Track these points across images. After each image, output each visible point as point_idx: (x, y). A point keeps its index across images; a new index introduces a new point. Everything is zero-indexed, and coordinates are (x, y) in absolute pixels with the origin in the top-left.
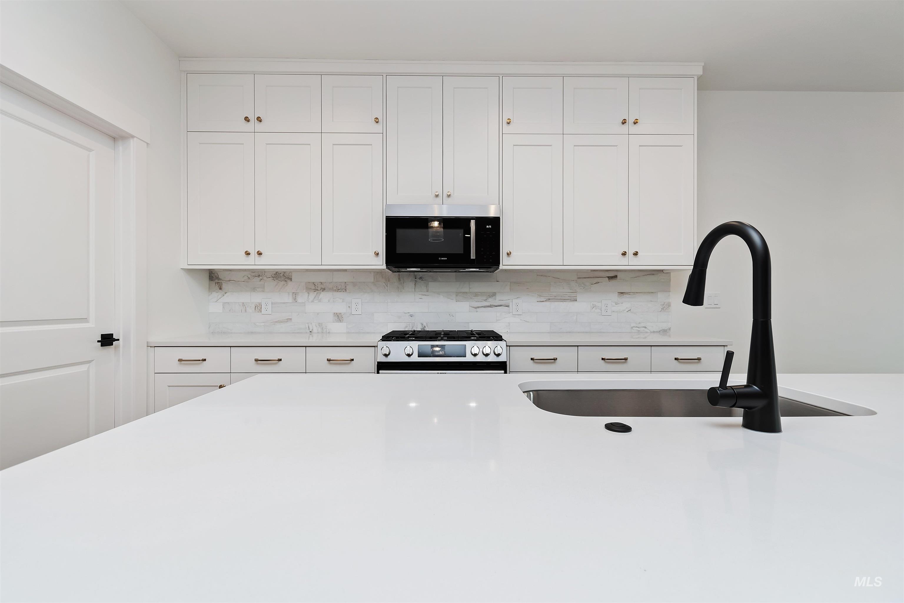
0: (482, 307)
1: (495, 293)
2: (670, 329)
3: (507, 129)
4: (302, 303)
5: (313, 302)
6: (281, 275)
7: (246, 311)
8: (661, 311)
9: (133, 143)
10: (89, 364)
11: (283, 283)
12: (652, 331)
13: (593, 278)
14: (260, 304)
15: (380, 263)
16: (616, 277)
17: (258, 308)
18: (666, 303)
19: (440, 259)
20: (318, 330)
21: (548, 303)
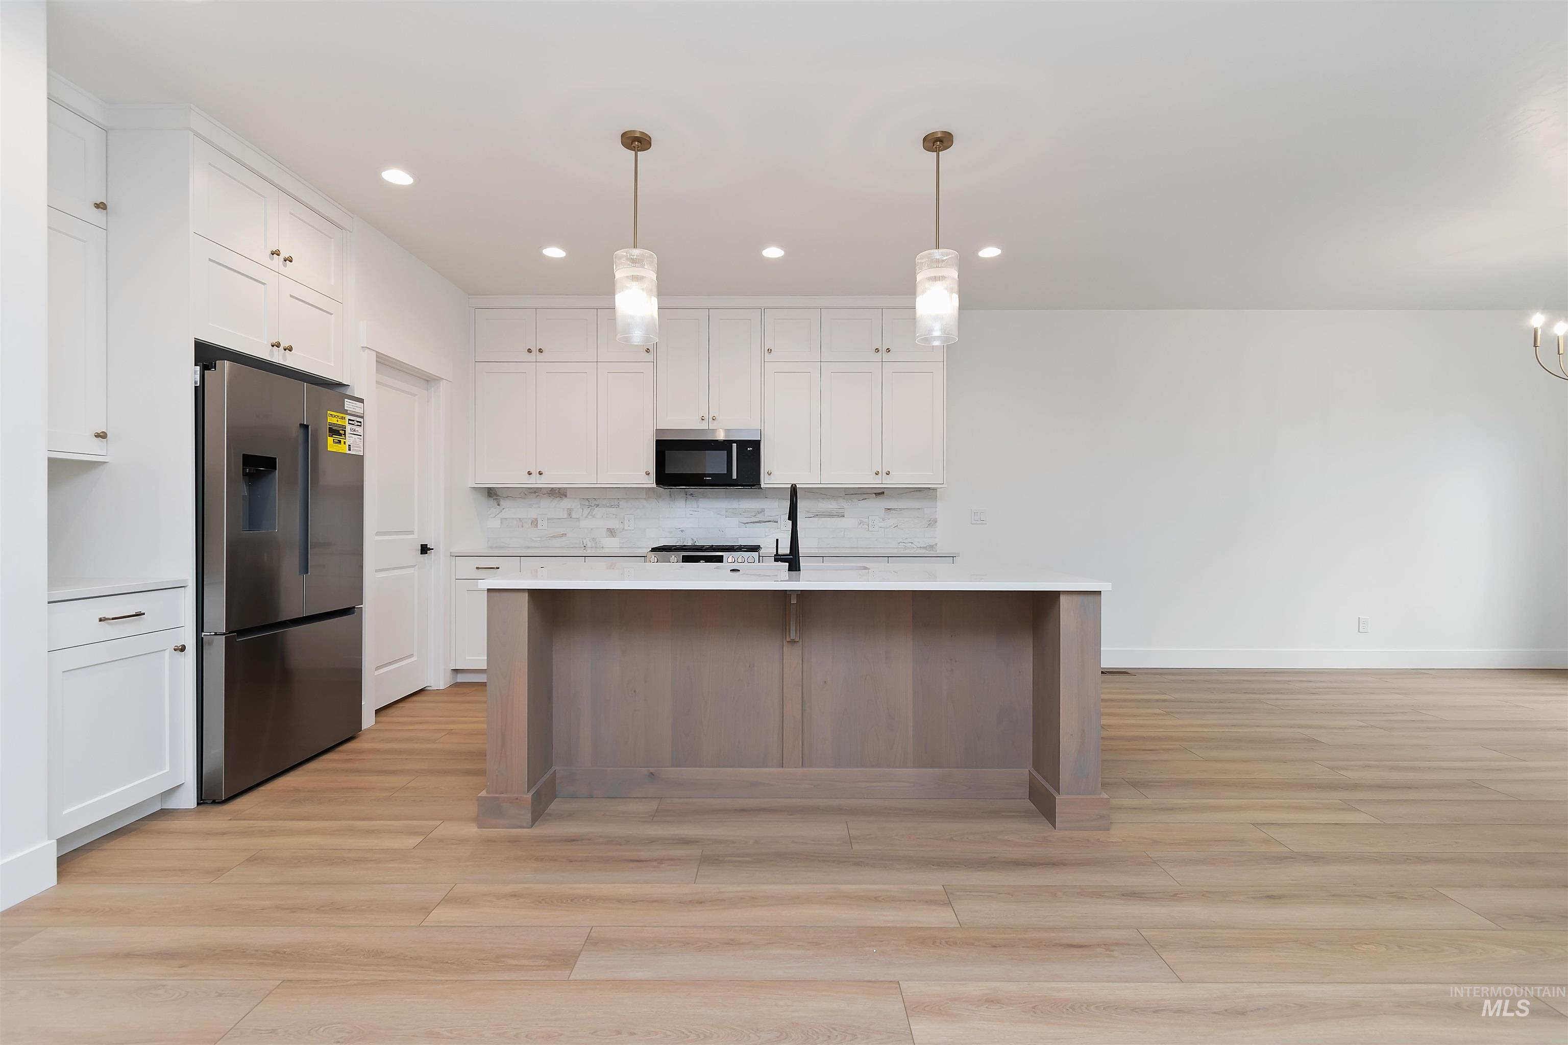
0: (751, 523)
1: (764, 509)
2: (936, 544)
3: (768, 357)
4: (577, 518)
5: (587, 517)
6: (557, 491)
7: (522, 526)
8: (927, 527)
9: (443, 384)
10: (413, 568)
11: (558, 499)
12: (919, 547)
13: (861, 494)
14: (536, 520)
15: (651, 482)
16: (883, 493)
17: (535, 523)
18: (932, 519)
19: (705, 478)
20: (592, 545)
21: (816, 519)
